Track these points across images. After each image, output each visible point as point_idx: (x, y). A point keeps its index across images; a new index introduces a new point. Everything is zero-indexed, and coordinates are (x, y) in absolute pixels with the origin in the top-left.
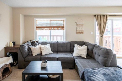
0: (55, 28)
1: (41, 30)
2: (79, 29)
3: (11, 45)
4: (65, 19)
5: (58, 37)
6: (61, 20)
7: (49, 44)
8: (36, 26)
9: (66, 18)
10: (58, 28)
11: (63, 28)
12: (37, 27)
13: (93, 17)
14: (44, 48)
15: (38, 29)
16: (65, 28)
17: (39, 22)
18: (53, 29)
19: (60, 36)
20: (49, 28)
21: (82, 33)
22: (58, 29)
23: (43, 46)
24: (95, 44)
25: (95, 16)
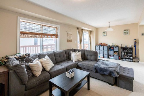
1: (29, 37)
2: (69, 38)
4: (58, 26)
9: (60, 26)
11: (56, 36)
13: (76, 29)
15: (23, 35)
18: (46, 36)
21: (71, 41)
24: (84, 49)
25: (78, 28)
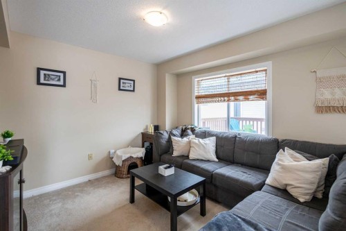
0: (239, 98)
3: (151, 130)
4: (268, 65)
5: (255, 122)
6: (257, 72)
7: (214, 139)
8: (196, 94)
9: (271, 62)
10: (247, 95)
11: (262, 94)
12: (198, 97)
14: (196, 144)
15: (199, 100)
16: (269, 95)
17: (206, 84)
18: (232, 98)
19: (257, 120)
20: (224, 97)
22: (248, 99)
23: (196, 140)
